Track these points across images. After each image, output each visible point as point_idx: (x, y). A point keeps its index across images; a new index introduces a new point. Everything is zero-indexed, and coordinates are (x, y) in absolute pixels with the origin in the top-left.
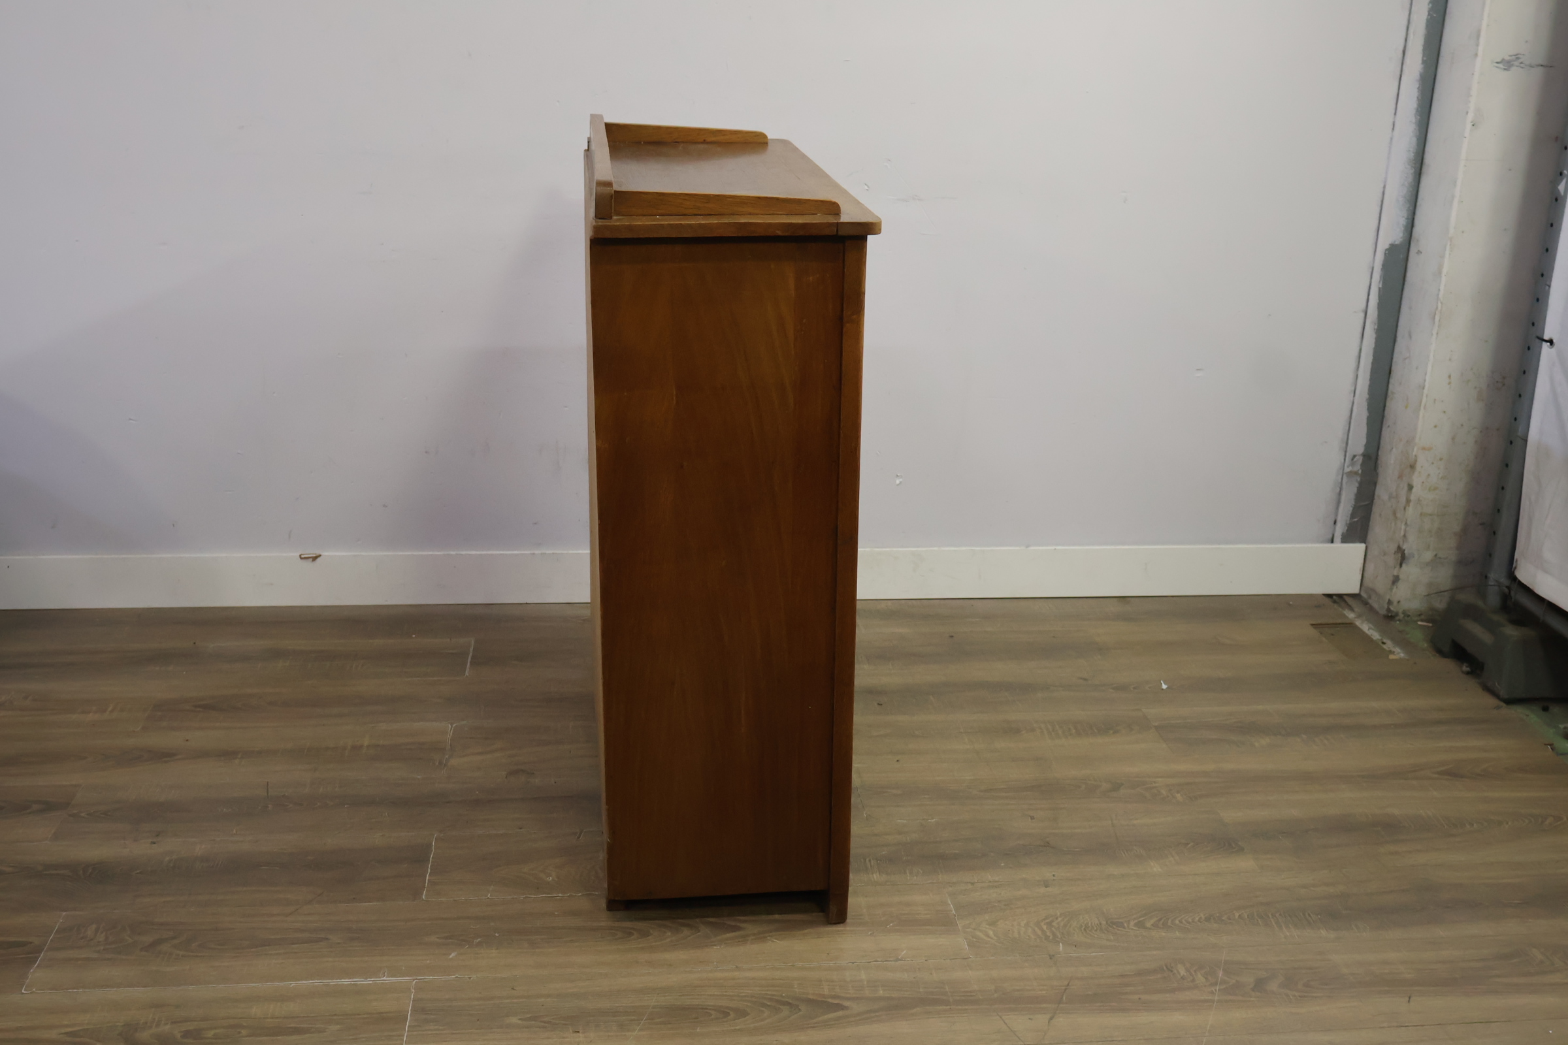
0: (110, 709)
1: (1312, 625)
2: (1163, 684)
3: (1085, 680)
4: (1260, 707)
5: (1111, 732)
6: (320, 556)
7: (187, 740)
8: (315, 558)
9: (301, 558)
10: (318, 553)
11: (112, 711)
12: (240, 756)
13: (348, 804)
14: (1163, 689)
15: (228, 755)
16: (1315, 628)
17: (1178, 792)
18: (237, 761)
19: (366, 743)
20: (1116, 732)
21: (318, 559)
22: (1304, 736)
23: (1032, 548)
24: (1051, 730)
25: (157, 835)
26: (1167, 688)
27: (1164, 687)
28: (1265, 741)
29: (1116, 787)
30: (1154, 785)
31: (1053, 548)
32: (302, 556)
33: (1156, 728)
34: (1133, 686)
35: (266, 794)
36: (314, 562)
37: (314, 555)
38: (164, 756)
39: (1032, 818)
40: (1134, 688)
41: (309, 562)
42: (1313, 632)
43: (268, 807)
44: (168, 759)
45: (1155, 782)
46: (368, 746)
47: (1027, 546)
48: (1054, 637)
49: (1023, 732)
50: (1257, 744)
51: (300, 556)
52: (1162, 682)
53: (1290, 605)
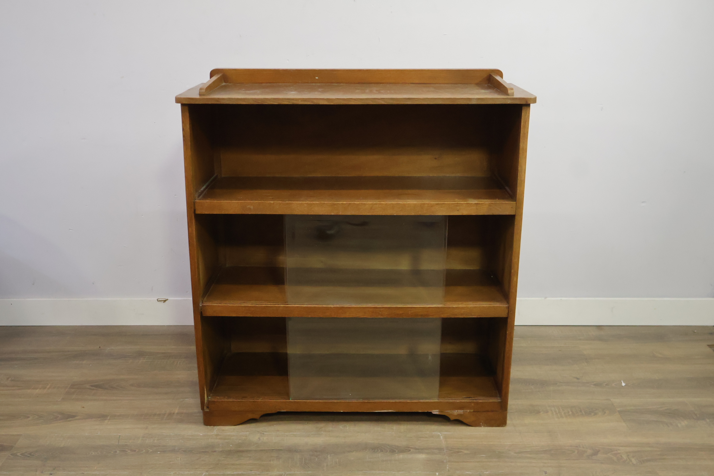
0: (48, 387)
1: (708, 345)
2: (623, 383)
3: (578, 379)
4: (681, 400)
5: (593, 414)
6: (167, 300)
7: (83, 407)
8: (165, 301)
9: (158, 301)
10: (166, 298)
11: (49, 389)
12: (109, 418)
13: (159, 451)
14: (622, 386)
15: (102, 417)
16: (710, 347)
17: (633, 457)
18: (106, 421)
19: (176, 411)
20: (595, 414)
21: (167, 301)
22: (708, 420)
23: (548, 299)
24: (558, 412)
25: (54, 469)
26: (625, 385)
27: (623, 384)
28: (685, 423)
29: (596, 453)
30: (619, 452)
31: (560, 299)
32: (158, 300)
33: (618, 411)
34: (605, 384)
35: (117, 443)
36: (164, 303)
37: (165, 300)
38: (68, 417)
39: (546, 473)
40: (606, 385)
41: (162, 303)
42: (709, 350)
43: (116, 452)
44: (71, 419)
45: (619, 450)
46: (178, 413)
47: (546, 298)
48: (560, 350)
49: (541, 413)
50: (679, 425)
51: (157, 300)
52: (622, 381)
53: (695, 332)
